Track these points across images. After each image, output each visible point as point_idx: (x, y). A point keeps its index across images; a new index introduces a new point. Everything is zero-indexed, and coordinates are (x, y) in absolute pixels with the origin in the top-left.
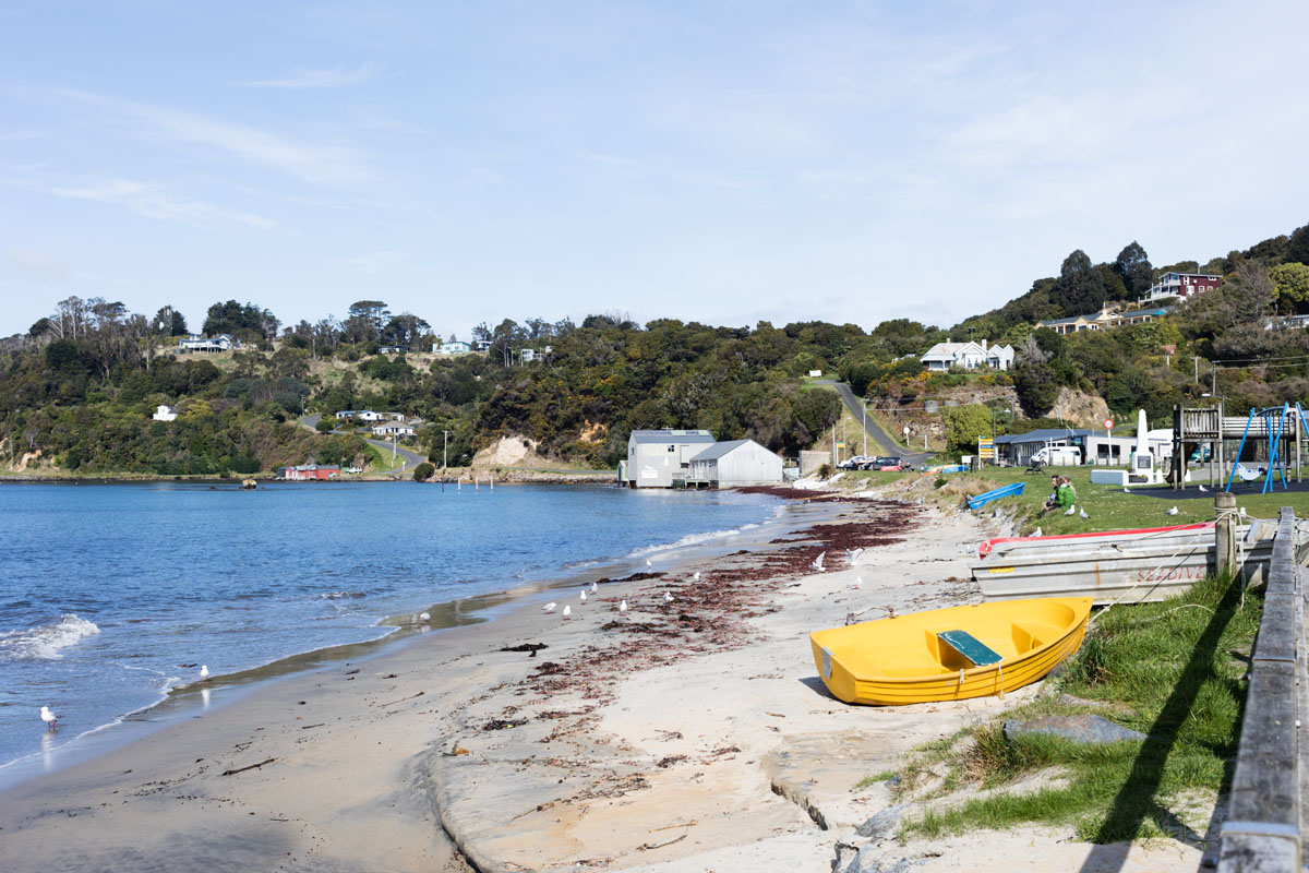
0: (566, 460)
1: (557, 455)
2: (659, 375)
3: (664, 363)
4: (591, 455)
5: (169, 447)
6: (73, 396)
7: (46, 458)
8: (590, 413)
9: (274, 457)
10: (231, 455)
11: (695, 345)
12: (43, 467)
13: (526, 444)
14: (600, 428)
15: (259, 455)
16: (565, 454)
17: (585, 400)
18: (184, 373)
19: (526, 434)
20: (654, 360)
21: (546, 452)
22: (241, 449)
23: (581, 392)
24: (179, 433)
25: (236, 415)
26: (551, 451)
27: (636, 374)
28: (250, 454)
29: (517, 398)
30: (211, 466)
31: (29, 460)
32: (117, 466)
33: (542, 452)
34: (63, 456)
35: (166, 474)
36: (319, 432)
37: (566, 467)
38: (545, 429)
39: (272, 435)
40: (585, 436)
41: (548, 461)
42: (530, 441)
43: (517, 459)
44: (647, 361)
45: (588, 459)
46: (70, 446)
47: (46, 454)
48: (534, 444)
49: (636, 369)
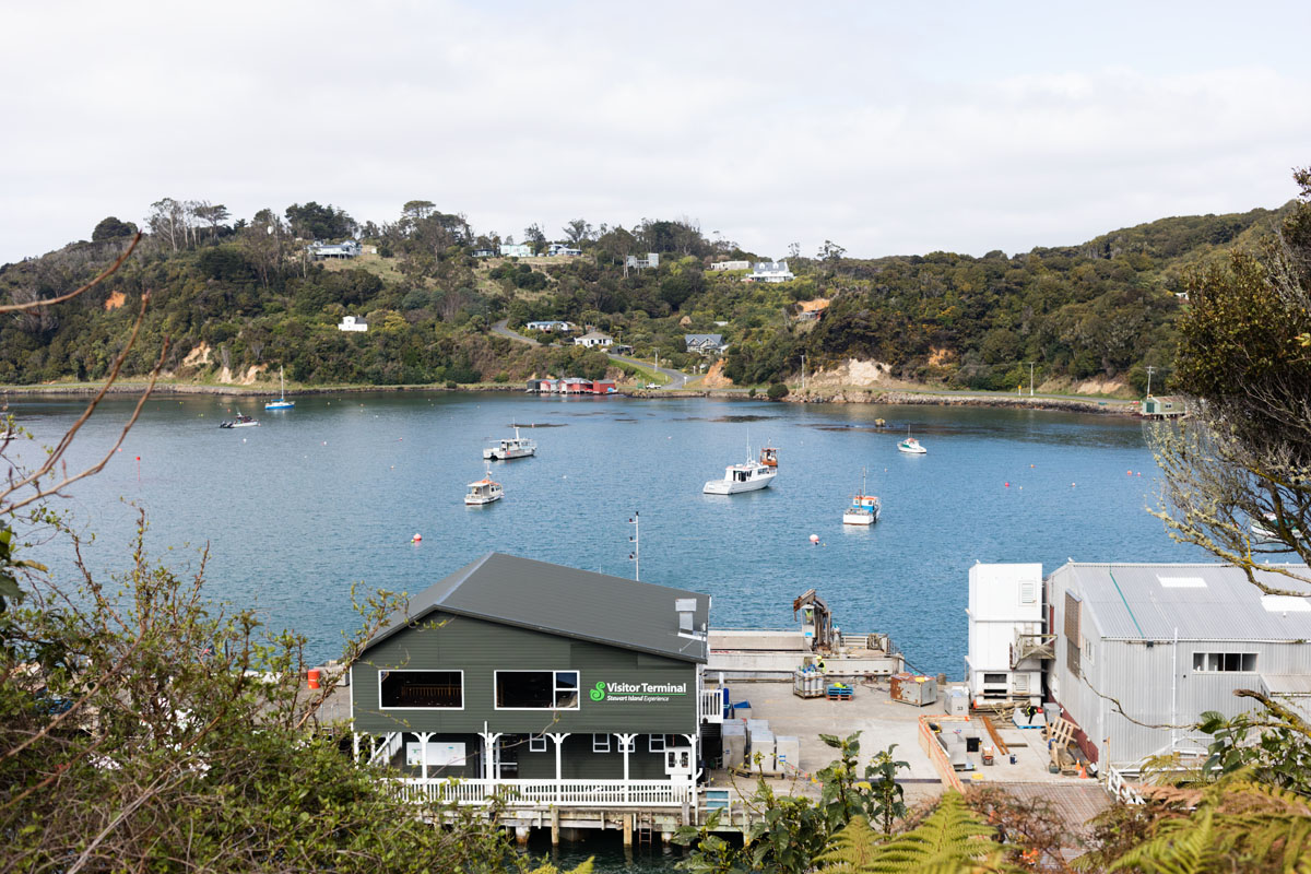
0: (922, 382)
1: (912, 377)
2: (989, 307)
3: (991, 298)
4: (948, 378)
5: (380, 359)
6: (254, 306)
7: (276, 371)
8: (937, 341)
9: (494, 368)
10: (447, 366)
11: (1015, 280)
12: (274, 380)
13: (879, 368)
14: (946, 354)
15: (478, 366)
16: (922, 377)
17: (930, 329)
18: (350, 283)
19: (877, 358)
20: (981, 294)
21: (900, 374)
22: (457, 360)
23: (925, 321)
24: (386, 345)
25: (433, 326)
26: (905, 373)
27: (969, 306)
28: (468, 365)
29: (866, 327)
30: (427, 376)
31: (258, 373)
32: (336, 377)
33: (896, 375)
34: (291, 368)
35: (381, 384)
36: (539, 344)
37: (922, 388)
38: (895, 354)
39: (489, 347)
40: (934, 360)
41: (903, 383)
42: (882, 365)
43: (870, 381)
44: (976, 294)
45: (945, 381)
46: (292, 358)
47: (274, 368)
48: (887, 368)
49: (968, 302)
